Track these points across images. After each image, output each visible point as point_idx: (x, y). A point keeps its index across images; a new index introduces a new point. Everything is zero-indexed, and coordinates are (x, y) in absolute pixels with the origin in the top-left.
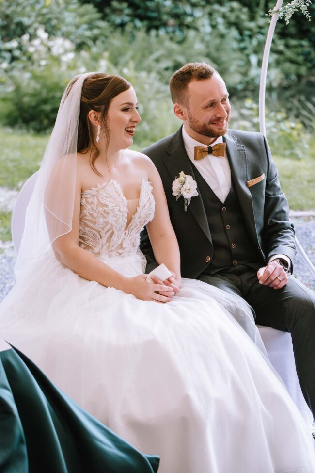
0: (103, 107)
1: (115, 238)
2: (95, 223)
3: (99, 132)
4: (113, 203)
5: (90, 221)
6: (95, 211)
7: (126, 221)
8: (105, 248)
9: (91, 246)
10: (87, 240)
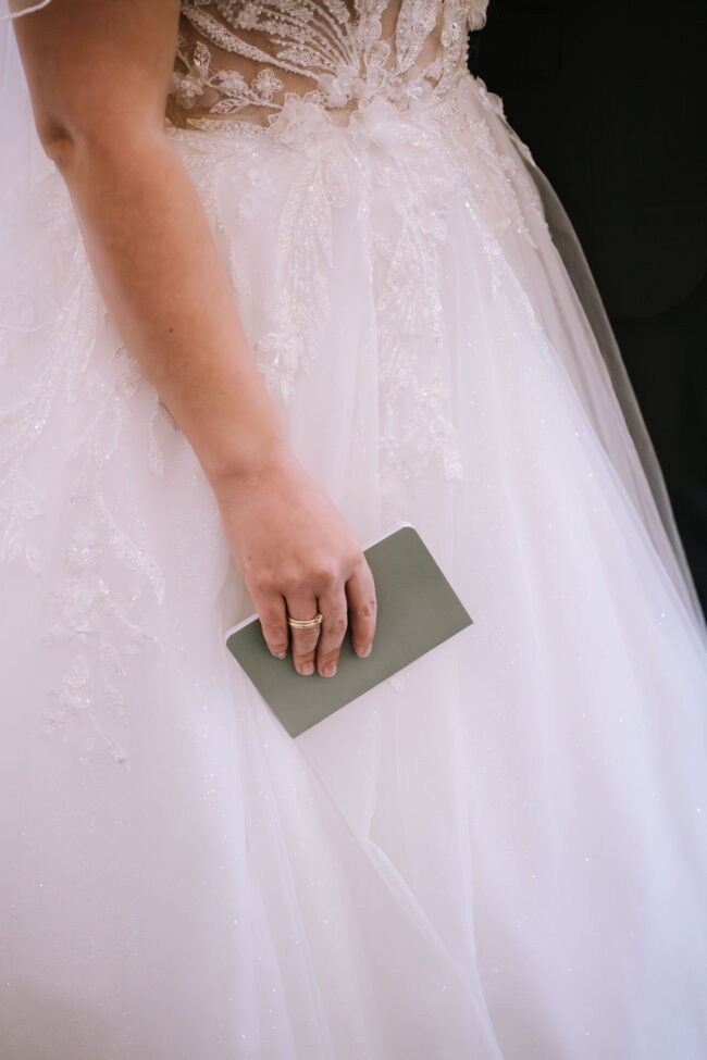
9: (309, 73)
10: (287, 47)
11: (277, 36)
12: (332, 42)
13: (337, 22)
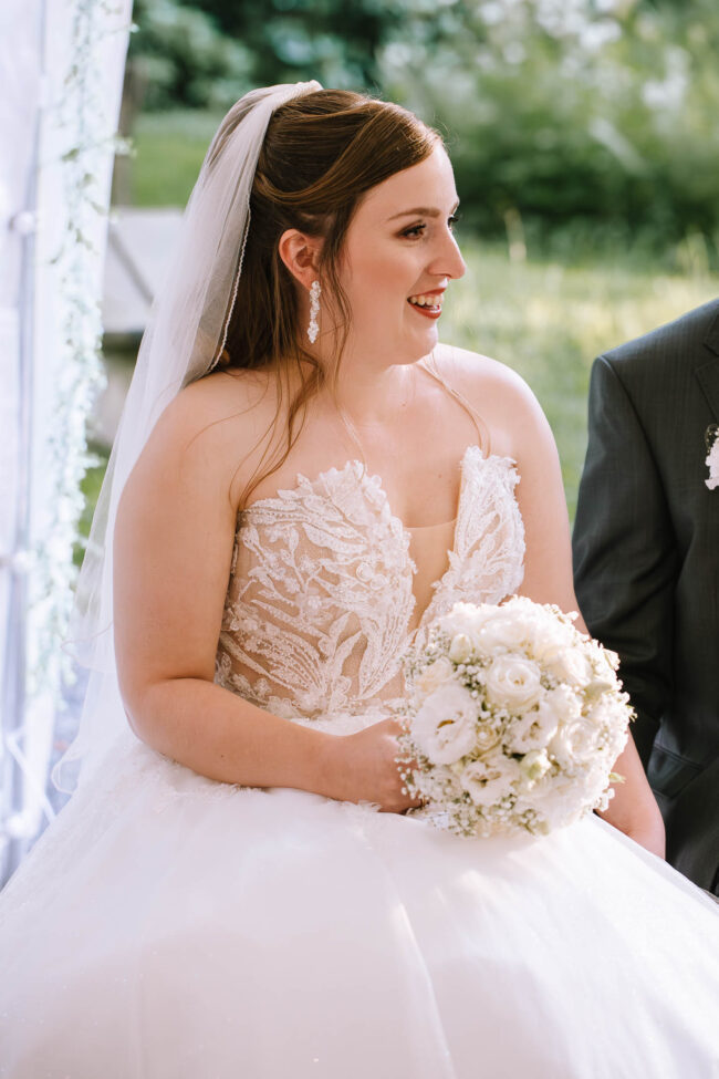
0: (330, 220)
1: (373, 660)
2: (295, 612)
3: (315, 308)
4: (356, 541)
5: (275, 603)
6: (290, 572)
7: (412, 601)
8: (338, 694)
9: (289, 687)
10: (277, 668)
11: (271, 659)
12: (308, 671)
13: (310, 657)
